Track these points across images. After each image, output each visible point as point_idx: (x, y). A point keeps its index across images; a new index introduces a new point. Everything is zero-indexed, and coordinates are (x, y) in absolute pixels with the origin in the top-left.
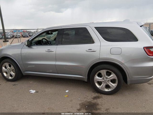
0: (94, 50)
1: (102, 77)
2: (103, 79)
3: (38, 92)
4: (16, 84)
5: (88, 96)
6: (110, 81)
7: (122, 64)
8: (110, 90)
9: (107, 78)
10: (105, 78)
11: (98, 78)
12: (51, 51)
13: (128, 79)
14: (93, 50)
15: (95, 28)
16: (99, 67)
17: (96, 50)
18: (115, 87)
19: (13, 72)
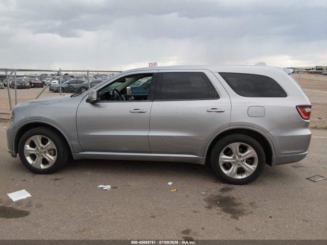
0: (222, 110)
1: (233, 155)
2: (234, 158)
3: (116, 188)
4: (60, 178)
5: (210, 189)
6: (245, 161)
7: (266, 131)
8: (244, 176)
9: (240, 157)
10: (237, 157)
11: (225, 157)
12: (141, 111)
13: (274, 156)
14: (219, 110)
15: (219, 73)
16: (228, 138)
17: (223, 110)
18: (254, 170)
19: (50, 154)
